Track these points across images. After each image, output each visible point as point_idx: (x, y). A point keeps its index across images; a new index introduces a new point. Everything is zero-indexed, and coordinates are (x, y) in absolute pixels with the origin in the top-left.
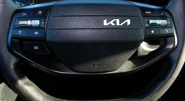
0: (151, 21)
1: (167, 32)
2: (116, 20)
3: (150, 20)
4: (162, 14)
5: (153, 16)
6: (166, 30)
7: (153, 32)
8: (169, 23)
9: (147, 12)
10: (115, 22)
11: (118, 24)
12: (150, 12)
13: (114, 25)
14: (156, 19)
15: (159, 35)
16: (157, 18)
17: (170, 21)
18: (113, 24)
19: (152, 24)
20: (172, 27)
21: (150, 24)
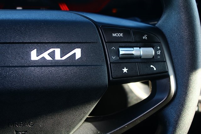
0: (122, 51)
1: (155, 69)
2: (54, 51)
3: (120, 49)
4: (144, 38)
5: (126, 40)
6: (152, 66)
7: (125, 70)
8: (159, 53)
9: (114, 35)
10: (52, 55)
11: (58, 57)
12: (121, 35)
13: (52, 59)
14: (133, 47)
15: (138, 76)
16: (135, 44)
17: (160, 49)
18: (49, 58)
19: (125, 56)
20: (165, 61)
21: (120, 56)
